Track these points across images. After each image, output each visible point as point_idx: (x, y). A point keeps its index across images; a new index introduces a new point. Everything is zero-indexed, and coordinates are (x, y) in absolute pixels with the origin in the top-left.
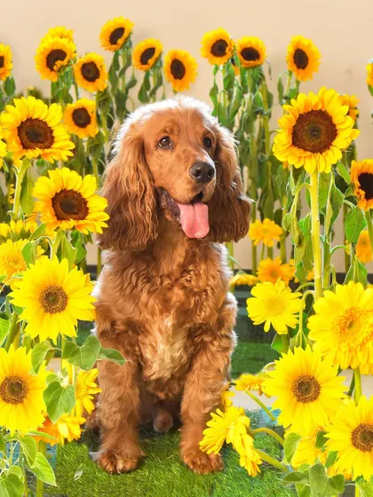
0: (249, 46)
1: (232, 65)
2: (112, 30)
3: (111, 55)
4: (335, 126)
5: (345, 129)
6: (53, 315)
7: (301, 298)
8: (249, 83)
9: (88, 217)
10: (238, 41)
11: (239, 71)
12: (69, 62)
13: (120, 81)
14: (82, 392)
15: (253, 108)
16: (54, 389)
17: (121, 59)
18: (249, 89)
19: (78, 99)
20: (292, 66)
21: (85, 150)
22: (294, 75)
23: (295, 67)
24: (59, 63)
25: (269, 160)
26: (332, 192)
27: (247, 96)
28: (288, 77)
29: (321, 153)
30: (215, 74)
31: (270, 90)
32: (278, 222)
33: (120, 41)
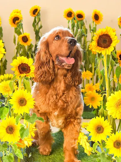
0: (79, 13)
1: (74, 20)
2: (33, 10)
3: (33, 18)
4: (111, 39)
5: (115, 40)
6: (22, 107)
7: (102, 96)
8: (80, 26)
9: (30, 72)
10: (76, 12)
11: (76, 22)
12: (20, 21)
13: (37, 26)
14: (31, 130)
15: (81, 34)
16: (23, 129)
17: (37, 19)
18: (80, 28)
19: (23, 33)
20: (94, 20)
21: (27, 50)
22: (94, 22)
23: (95, 20)
24: (17, 21)
25: (87, 51)
26: (111, 61)
27: (79, 30)
28: (92, 23)
29: (107, 48)
30: (68, 23)
31: (86, 28)
32: (91, 71)
33: (36, 13)
